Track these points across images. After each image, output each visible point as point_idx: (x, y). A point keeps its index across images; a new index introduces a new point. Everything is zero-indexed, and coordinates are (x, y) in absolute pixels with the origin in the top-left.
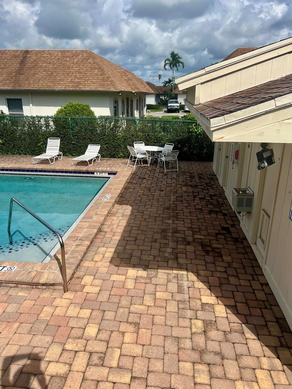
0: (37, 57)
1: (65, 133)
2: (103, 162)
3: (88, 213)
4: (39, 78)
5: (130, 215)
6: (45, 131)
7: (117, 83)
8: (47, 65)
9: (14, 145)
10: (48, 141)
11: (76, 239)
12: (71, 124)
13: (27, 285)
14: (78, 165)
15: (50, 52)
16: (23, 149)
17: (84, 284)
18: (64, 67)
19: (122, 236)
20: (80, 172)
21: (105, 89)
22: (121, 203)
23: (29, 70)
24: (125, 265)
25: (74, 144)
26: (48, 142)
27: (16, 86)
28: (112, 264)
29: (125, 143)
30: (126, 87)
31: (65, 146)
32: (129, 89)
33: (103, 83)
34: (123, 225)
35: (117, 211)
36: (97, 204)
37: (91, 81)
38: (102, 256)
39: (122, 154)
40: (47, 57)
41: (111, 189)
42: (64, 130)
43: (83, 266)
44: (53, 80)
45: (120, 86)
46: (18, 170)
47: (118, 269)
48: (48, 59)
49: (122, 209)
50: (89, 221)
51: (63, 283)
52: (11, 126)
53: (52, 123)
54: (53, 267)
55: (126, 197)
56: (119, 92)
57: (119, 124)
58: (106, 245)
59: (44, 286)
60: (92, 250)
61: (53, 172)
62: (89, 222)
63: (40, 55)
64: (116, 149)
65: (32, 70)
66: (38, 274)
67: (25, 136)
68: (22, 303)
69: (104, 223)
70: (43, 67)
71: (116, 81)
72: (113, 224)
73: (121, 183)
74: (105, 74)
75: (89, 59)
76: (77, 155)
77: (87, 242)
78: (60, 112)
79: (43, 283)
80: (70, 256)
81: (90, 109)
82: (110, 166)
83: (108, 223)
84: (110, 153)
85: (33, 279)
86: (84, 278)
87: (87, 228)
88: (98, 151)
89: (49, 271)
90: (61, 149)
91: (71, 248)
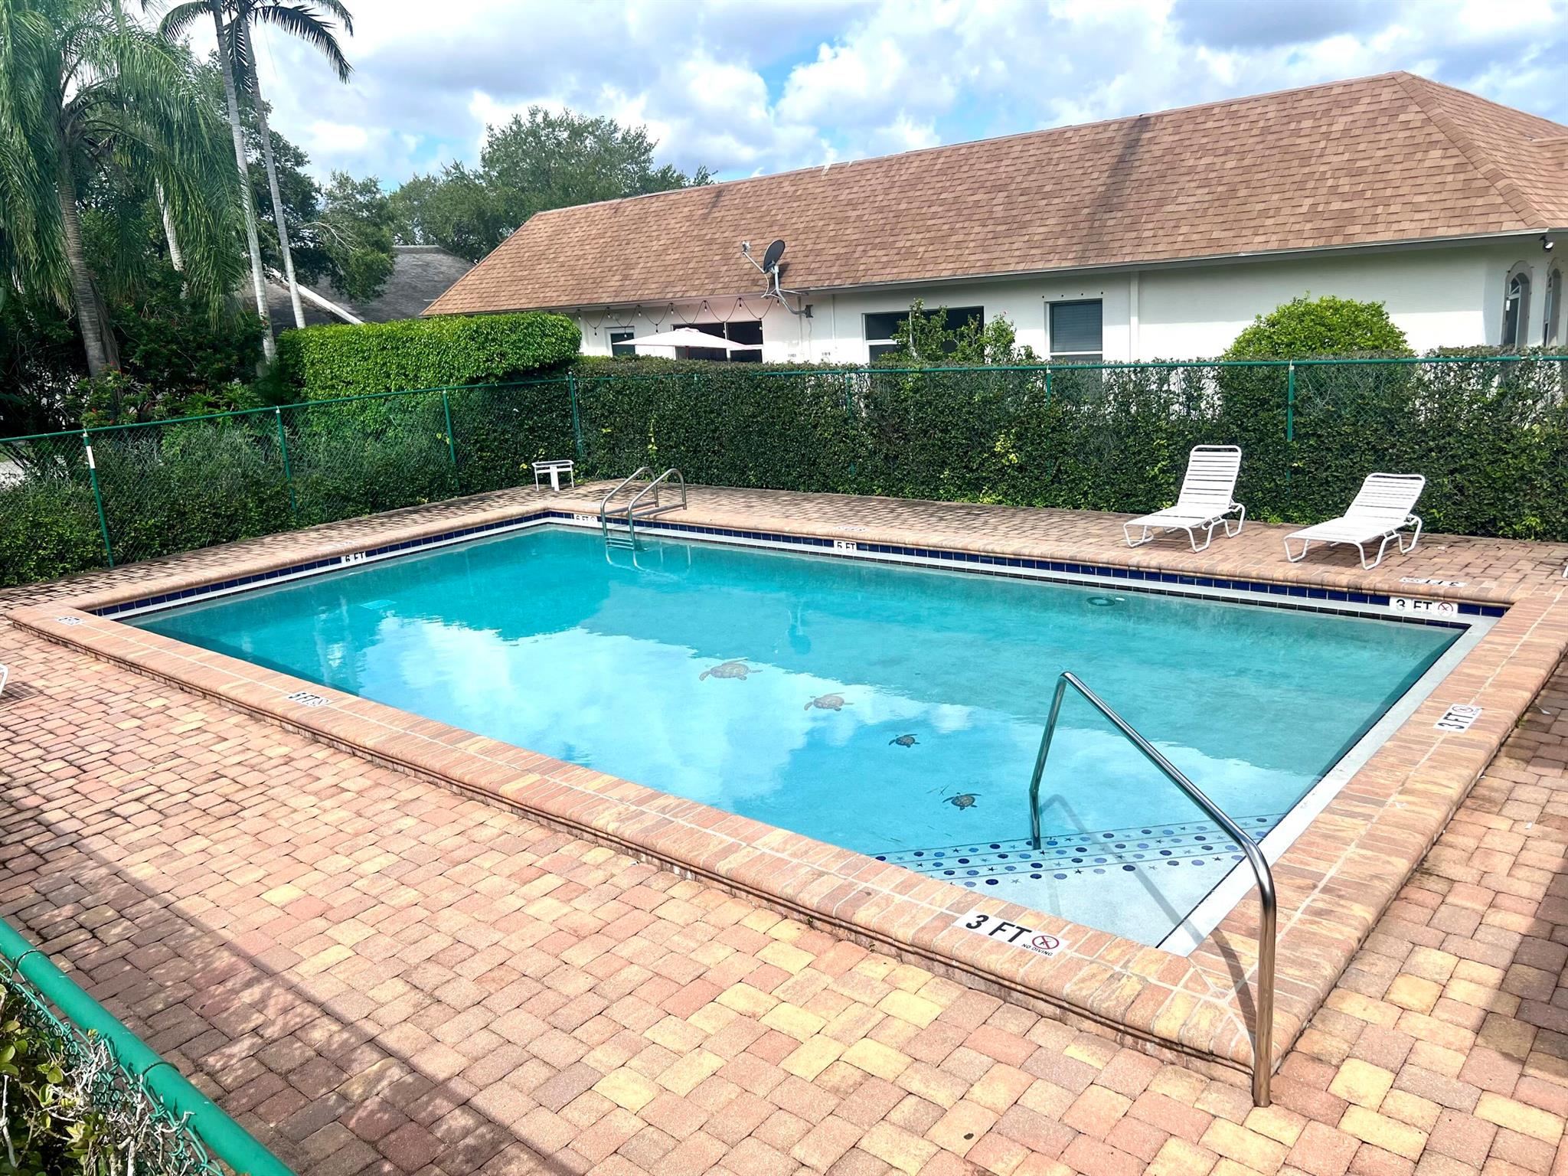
0: (1177, 137)
1: (1265, 425)
2: (1430, 552)
3: (1364, 779)
4: (1176, 216)
6: (1182, 420)
7: (1535, 195)
8: (1216, 160)
9: (1059, 470)
10: (1191, 459)
11: (1310, 882)
12: (1295, 390)
13: (1102, 1024)
14: (1312, 561)
15: (1234, 108)
16: (1090, 487)
17: (1345, 1096)
18: (1287, 157)
19: (1538, 919)
20: (1319, 593)
21: (1471, 230)
22: (1530, 754)
23: (1143, 189)
25: (1297, 471)
26: (1190, 463)
27: (1087, 254)
28: (1487, 1043)
31: (1260, 479)
33: (1466, 203)
34: (1548, 866)
35: (1511, 790)
36: (1405, 741)
37: (1407, 199)
38: (1436, 990)
39: (1533, 521)
40: (1216, 131)
41: (1481, 681)
42: (1262, 414)
43: (1340, 1012)
44: (1232, 217)
45: (1551, 207)
46: (1068, 564)
47: (1522, 1075)
48: (1222, 138)
49: (1536, 784)
50: (1371, 816)
51: (1252, 1063)
52: (1059, 402)
53: (1210, 387)
54: (1210, 981)
55: (1556, 728)
56: (1544, 238)
57: (1532, 384)
58: (1453, 943)
59: (1170, 1049)
60: (1383, 949)
61: (1205, 582)
62: (1368, 817)
63: (1191, 127)
64: (1505, 498)
65: (1155, 188)
66: (1147, 993)
67: (1101, 439)
68: (1081, 1090)
69: (1442, 838)
70: (1199, 169)
71: (1528, 190)
72: (1490, 852)
73: (1532, 656)
74: (1477, 165)
75: (1403, 108)
76: (1306, 517)
77: (1362, 907)
78: (1249, 342)
79: (1165, 1034)
80: (1284, 951)
81: (1387, 325)
82: (1467, 574)
83: (1463, 839)
84: (1472, 513)
85: (1126, 1010)
86: (1341, 1069)
87: (1362, 845)
88: (1410, 503)
89: (1194, 994)
90: (1242, 492)
91: (1288, 920)
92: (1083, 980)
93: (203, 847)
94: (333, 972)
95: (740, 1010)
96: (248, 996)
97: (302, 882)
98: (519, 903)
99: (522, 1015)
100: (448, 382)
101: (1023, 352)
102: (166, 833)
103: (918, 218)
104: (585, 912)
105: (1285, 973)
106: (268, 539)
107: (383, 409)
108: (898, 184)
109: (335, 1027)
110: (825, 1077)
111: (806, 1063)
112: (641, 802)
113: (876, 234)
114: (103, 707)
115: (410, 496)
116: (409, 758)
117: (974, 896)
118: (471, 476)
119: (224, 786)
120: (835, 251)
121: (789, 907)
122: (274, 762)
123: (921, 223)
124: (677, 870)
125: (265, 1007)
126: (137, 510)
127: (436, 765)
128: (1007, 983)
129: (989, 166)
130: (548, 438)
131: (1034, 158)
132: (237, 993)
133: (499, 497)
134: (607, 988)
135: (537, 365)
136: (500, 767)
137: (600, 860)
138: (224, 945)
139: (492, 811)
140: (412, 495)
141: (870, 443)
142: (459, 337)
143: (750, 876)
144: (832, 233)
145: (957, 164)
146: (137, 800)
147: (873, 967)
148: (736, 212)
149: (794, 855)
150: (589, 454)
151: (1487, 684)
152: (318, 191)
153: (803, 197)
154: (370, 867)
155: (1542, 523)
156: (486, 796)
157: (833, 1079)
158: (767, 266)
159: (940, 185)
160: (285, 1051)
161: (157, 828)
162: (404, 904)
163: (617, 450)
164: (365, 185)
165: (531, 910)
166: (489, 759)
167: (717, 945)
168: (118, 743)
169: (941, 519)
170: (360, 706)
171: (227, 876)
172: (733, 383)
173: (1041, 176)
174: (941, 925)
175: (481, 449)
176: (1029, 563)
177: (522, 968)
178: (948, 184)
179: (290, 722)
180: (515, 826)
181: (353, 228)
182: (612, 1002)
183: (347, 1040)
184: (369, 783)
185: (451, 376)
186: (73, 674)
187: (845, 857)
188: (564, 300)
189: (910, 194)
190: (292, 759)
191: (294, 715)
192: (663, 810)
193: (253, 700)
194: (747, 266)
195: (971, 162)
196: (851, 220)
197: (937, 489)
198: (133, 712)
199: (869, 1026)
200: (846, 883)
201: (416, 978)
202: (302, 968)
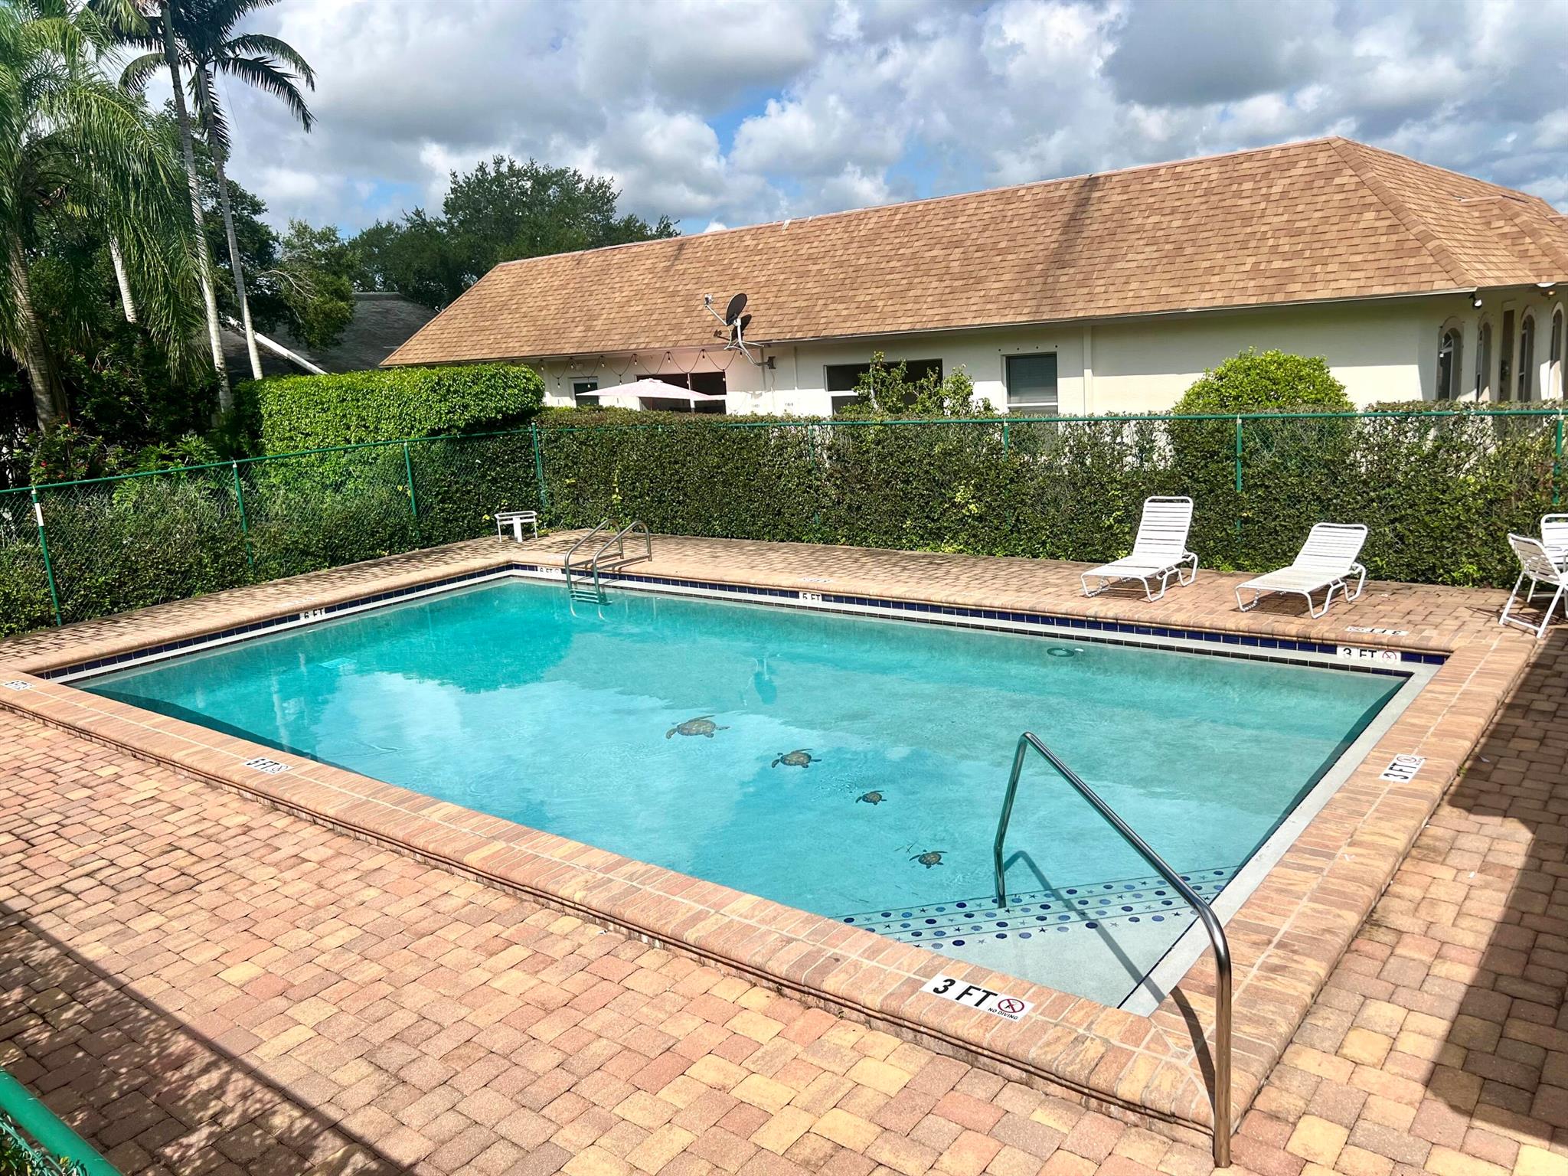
0: (1125, 197)
1: (1215, 476)
2: (1374, 600)
3: (1314, 832)
4: (1127, 273)
5: (1525, 871)
6: (1136, 472)
7: (1464, 255)
8: (1163, 219)
9: (1018, 520)
10: (1145, 510)
11: (1265, 937)
12: (1243, 442)
13: (1067, 1087)
14: (1262, 609)
15: (1178, 169)
16: (1048, 537)
17: (1302, 1154)
18: (1230, 217)
19: (1483, 969)
20: (1269, 642)
21: (1405, 289)
22: (1473, 802)
23: (1094, 247)
24: (1507, 1116)
25: (1246, 520)
26: (1145, 513)
27: (1042, 309)
28: (1436, 1095)
29: (1494, 518)
30: (1508, 266)
31: (1211, 528)
32: (1520, 273)
33: (1399, 262)
34: (1490, 915)
35: (1454, 839)
36: (1352, 792)
37: (1343, 259)
38: (1386, 1043)
39: (1471, 569)
40: (1163, 192)
41: (1423, 730)
42: (1212, 466)
43: (1296, 1068)
44: (1179, 274)
45: (1479, 266)
46: (1027, 615)
47: (1470, 1128)
48: (1168, 198)
49: (1478, 833)
50: (1322, 869)
51: (1212, 1124)
52: (1016, 454)
53: (1162, 440)
54: (1170, 1041)
55: (1497, 776)
56: (1473, 296)
57: (1465, 437)
58: (1402, 995)
59: (1134, 1111)
60: (1336, 1002)
61: (1161, 631)
62: (1319, 870)
63: (1139, 187)
64: (1443, 546)
65: (1105, 245)
66: (1110, 1057)
67: (1058, 489)
68: (1048, 1155)
69: (1390, 889)
70: (1147, 227)
71: (1458, 250)
72: (1434, 902)
73: (1471, 705)
74: (1409, 226)
75: (1338, 172)
76: (1256, 565)
77: (1316, 962)
78: (1199, 395)
79: (1128, 1097)
80: (1241, 1009)
81: (1328, 377)
82: (1409, 622)
83: (1409, 890)
84: (1412, 561)
85: (1090, 1073)
86: (1299, 1125)
87: (1314, 899)
88: (1355, 552)
89: (1155, 1055)
90: (1195, 541)
91: (1243, 978)
92: (1048, 1044)
93: (158, 924)
94: (294, 1055)
95: (710, 1083)
96: (205, 1083)
97: (260, 959)
98: (486, 976)
99: (489, 1094)
100: (409, 434)
101: (981, 404)
102: (119, 909)
103: (877, 272)
104: (552, 985)
105: (1241, 1031)
106: (224, 595)
107: (343, 461)
108: (857, 239)
109: (296, 1113)
110: (796, 1151)
111: (775, 1137)
112: (608, 869)
113: (836, 288)
114: (51, 777)
115: (370, 549)
116: (371, 826)
117: (941, 959)
118: (433, 528)
119: (179, 859)
120: (797, 304)
121: (758, 974)
122: (231, 832)
123: (880, 278)
124: (645, 938)
125: (224, 1093)
126: (87, 568)
127: (400, 834)
128: (974, 1048)
129: (945, 222)
130: (511, 488)
131: (989, 215)
132: (194, 1079)
133: (461, 549)
134: (575, 1063)
135: (499, 417)
136: (465, 834)
137: (567, 930)
138: (182, 1028)
139: (458, 880)
140: (372, 548)
141: (833, 493)
142: (421, 389)
143: (717, 945)
144: (793, 287)
145: (915, 220)
146: (87, 875)
147: (842, 1034)
148: (698, 265)
149: (762, 921)
150: (552, 504)
151: (1429, 734)
152: (276, 239)
153: (765, 251)
154: (332, 942)
155: (1479, 569)
156: (449, 864)
157: (805, 1152)
158: (730, 320)
159: (898, 240)
160: (244, 1139)
161: (109, 905)
162: (367, 980)
163: (581, 500)
164: (324, 234)
165: (497, 984)
166: (453, 827)
167: (687, 1015)
168: (69, 814)
169: (904, 569)
170: (321, 772)
171: (183, 955)
172: (697, 434)
173: (995, 233)
174: (909, 990)
175: (443, 501)
176: (990, 614)
177: (488, 1044)
178: (906, 239)
179: (248, 790)
180: (480, 896)
181: (311, 276)
182: (581, 1078)
183: (308, 1127)
184: (330, 852)
185: (412, 427)
186: (20, 741)
187: (814, 922)
188: (526, 351)
189: (869, 249)
190: (251, 829)
191: (251, 783)
192: (631, 877)
193: (209, 767)
194: (710, 318)
195: (926, 219)
196: (813, 274)
197: (899, 538)
198: (83, 781)
199: (840, 1095)
200: (815, 949)
201: (381, 1058)
202: (260, 1052)
